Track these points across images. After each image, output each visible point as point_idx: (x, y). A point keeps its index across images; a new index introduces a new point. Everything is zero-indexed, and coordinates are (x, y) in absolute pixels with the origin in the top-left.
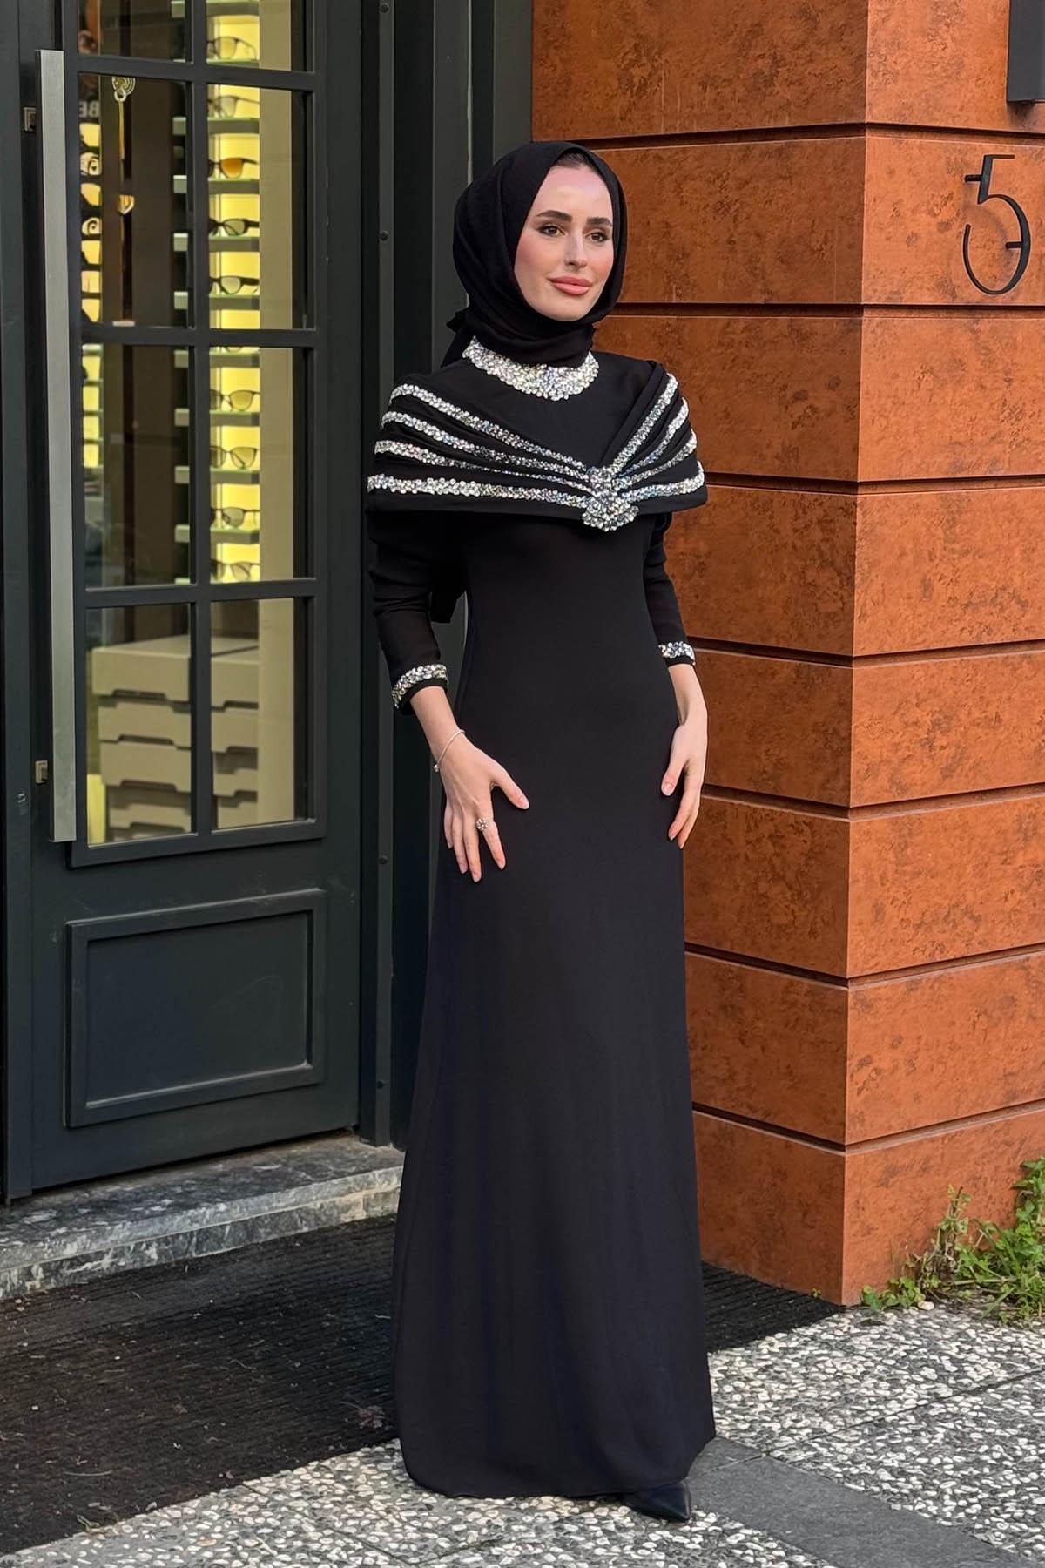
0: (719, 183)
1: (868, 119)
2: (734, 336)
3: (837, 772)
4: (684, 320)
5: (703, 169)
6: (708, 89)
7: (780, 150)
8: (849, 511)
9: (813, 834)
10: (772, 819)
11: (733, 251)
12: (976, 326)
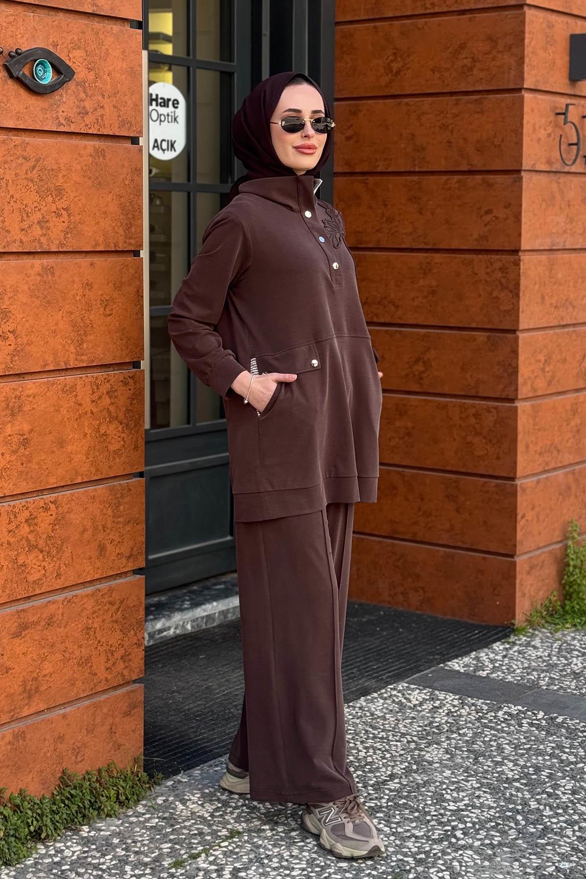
0: (442, 115)
1: (525, 86)
2: (451, 186)
3: (511, 383)
4: (422, 178)
5: (433, 109)
6: (436, 73)
7: (476, 100)
8: (517, 263)
9: (498, 412)
10: (474, 407)
11: (450, 146)
12: (559, 182)
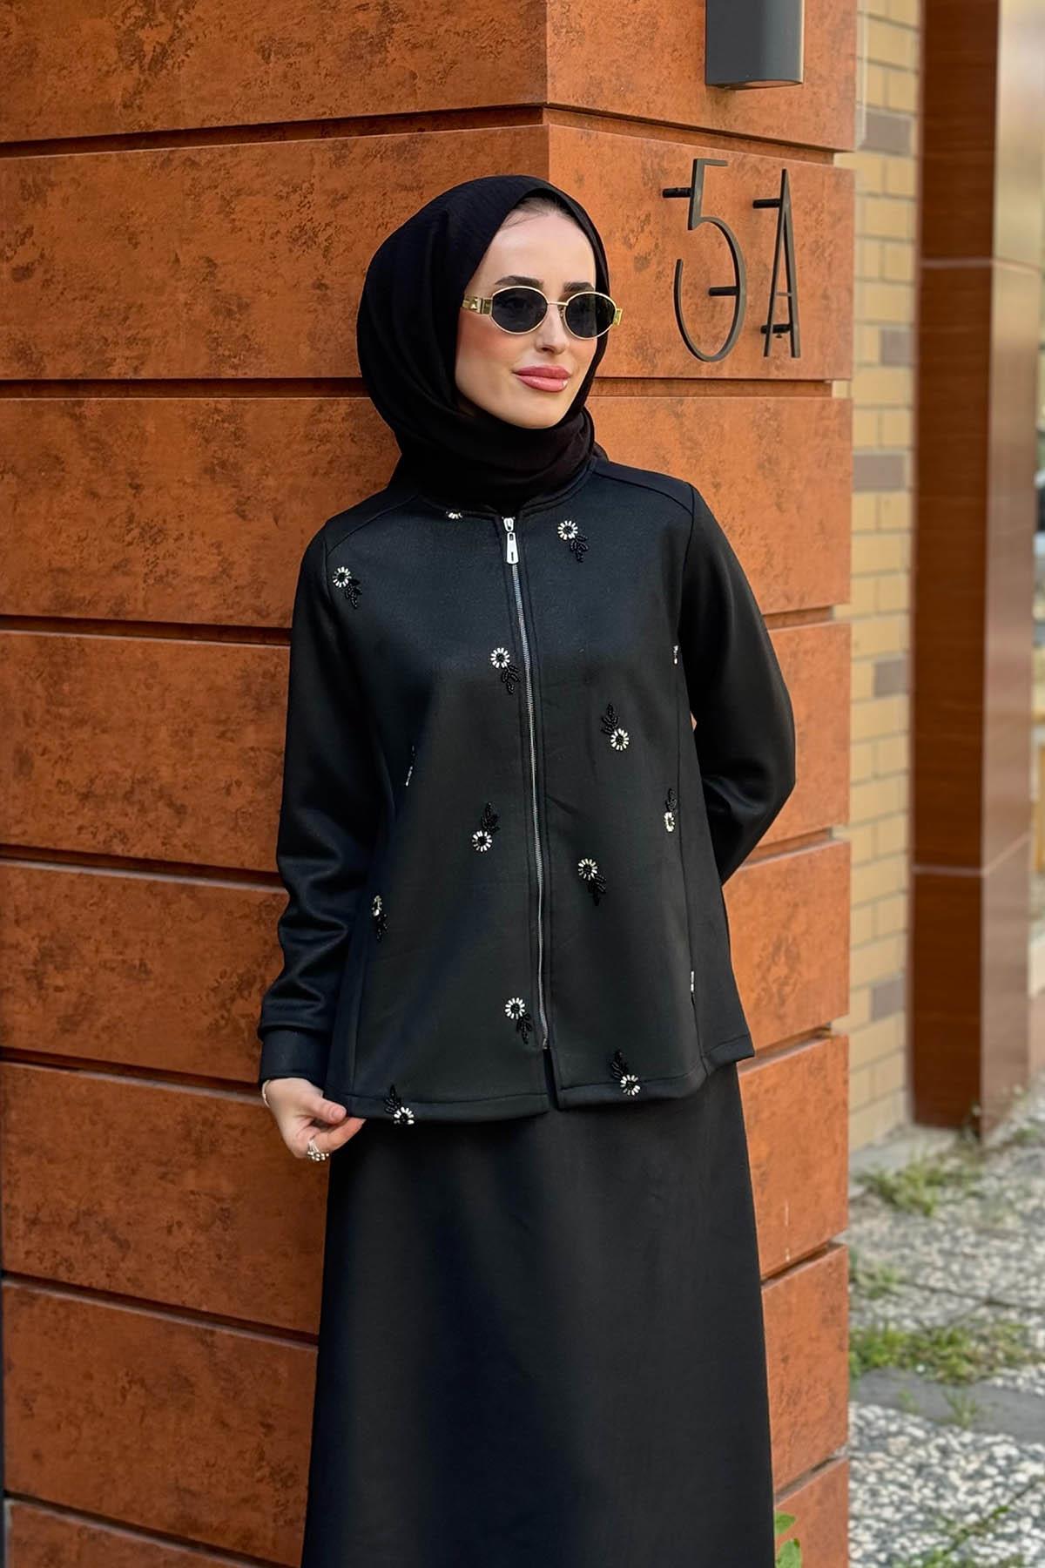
0: (296, 198)
1: (551, 98)
2: (329, 426)
4: (245, 403)
5: (268, 178)
6: (272, 58)
11: (323, 299)
12: (679, 409)
